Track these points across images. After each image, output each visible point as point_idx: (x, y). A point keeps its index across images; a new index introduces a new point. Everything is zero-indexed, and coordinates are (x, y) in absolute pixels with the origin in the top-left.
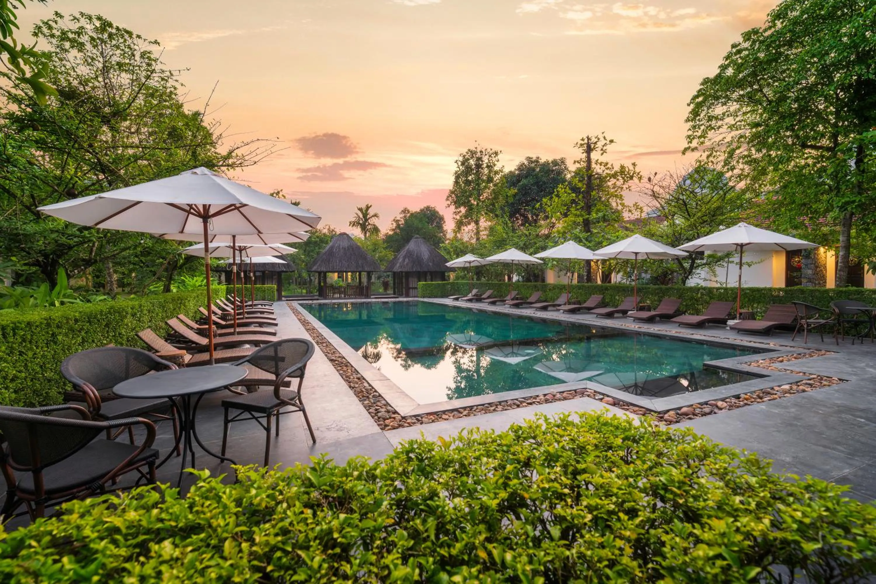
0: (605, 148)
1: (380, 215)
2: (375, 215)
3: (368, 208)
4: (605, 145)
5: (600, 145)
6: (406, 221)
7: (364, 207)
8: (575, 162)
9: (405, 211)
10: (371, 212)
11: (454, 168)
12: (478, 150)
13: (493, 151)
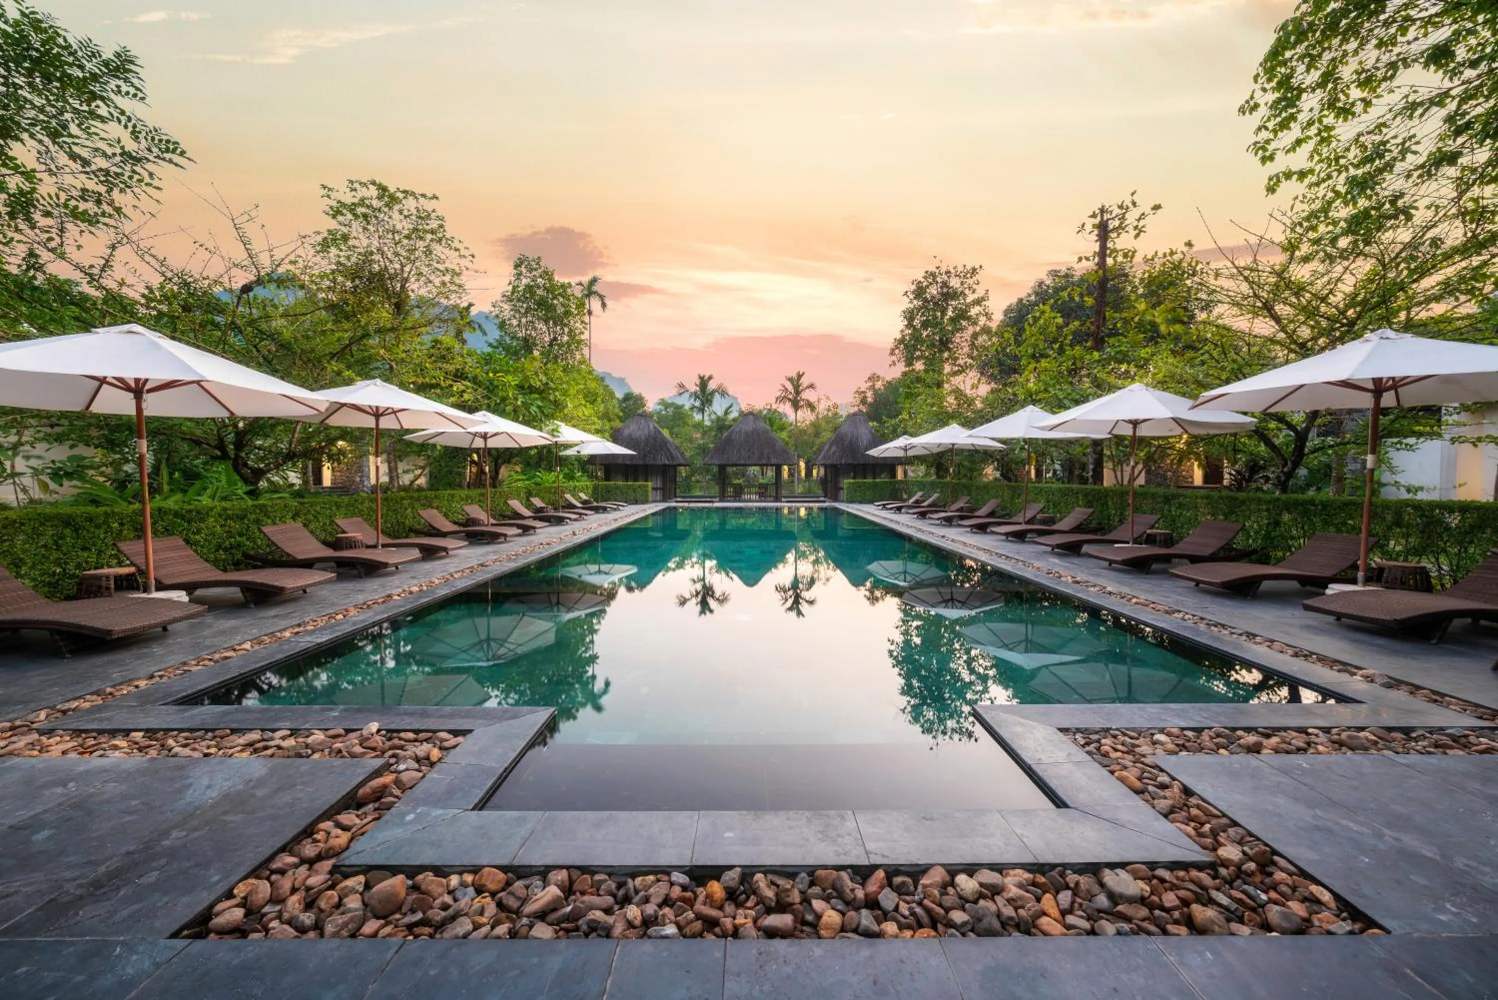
0: (1141, 224)
1: (817, 384)
2: (811, 386)
3: (800, 376)
4: (1143, 216)
5: (1131, 217)
6: (876, 392)
7: (794, 375)
8: (1080, 259)
9: (873, 378)
10: (805, 382)
11: (905, 304)
12: (943, 270)
13: (969, 268)
